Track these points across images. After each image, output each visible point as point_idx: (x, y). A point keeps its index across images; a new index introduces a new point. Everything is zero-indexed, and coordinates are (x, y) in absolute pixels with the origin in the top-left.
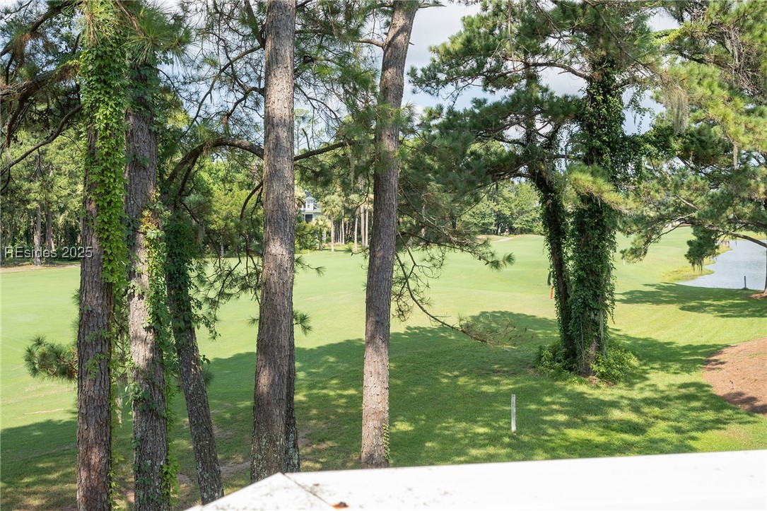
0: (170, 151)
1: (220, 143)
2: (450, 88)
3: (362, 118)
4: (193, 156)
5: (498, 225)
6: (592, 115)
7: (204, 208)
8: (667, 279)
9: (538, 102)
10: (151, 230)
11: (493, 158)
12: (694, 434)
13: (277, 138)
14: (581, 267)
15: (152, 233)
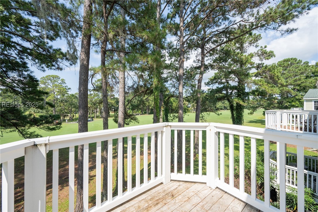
0: (166, 97)
1: (173, 96)
2: (212, 85)
3: (194, 92)
4: (169, 98)
5: (224, 108)
6: (239, 88)
7: (171, 106)
8: (259, 119)
9: (228, 87)
10: (162, 109)
11: (220, 97)
12: (259, 146)
13: (180, 95)
14: (237, 115)
15: (163, 109)
